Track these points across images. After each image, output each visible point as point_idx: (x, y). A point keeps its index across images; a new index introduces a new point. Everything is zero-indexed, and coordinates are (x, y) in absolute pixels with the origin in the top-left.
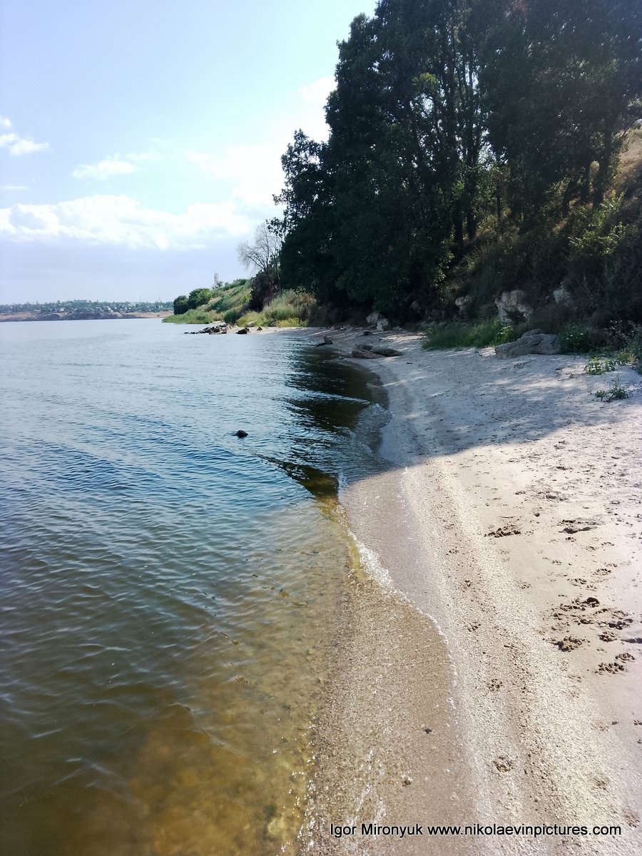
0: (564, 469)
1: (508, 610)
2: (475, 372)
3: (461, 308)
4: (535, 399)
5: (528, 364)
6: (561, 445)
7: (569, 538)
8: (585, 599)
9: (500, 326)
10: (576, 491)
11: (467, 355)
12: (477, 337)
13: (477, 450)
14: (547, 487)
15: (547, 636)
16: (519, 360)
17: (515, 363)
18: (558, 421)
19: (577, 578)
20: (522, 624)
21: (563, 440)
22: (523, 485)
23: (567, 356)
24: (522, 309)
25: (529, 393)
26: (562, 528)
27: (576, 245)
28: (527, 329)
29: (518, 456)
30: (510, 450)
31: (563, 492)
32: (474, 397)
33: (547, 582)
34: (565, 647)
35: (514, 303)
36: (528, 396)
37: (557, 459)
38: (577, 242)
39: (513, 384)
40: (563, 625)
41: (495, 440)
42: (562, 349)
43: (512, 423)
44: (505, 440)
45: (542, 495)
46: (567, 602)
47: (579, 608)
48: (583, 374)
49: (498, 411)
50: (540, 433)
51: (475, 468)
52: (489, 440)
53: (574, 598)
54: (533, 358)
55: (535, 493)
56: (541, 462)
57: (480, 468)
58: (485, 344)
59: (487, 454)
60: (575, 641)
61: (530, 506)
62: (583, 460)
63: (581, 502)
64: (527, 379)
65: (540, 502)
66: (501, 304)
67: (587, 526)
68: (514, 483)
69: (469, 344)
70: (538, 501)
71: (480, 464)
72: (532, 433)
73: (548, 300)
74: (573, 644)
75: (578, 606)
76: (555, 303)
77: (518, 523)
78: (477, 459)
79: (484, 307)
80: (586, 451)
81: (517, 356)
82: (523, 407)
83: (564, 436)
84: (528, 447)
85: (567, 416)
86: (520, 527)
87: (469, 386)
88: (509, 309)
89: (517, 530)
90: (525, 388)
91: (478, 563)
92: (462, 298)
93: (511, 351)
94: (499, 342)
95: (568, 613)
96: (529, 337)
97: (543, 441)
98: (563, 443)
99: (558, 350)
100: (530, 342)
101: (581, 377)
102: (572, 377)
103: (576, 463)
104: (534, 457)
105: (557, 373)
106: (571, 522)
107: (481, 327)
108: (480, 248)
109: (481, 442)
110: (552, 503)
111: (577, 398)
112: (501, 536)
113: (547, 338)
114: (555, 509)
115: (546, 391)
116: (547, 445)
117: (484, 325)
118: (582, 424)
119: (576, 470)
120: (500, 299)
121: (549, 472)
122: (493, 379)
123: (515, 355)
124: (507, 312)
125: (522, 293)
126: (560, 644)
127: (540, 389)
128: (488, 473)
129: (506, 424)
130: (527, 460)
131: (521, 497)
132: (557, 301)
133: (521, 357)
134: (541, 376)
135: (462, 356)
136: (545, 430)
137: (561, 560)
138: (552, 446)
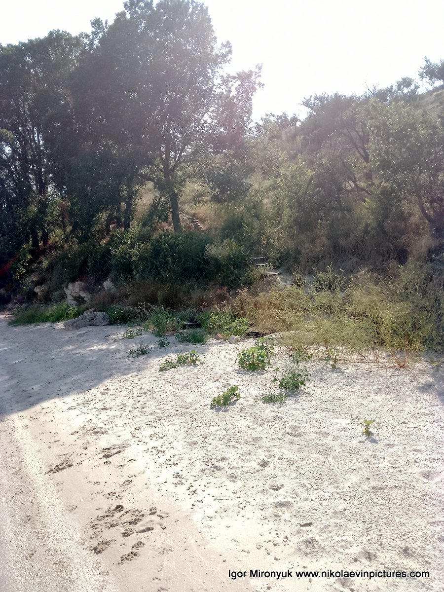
0: (106, 409)
1: (59, 532)
2: (48, 342)
3: (39, 294)
4: (90, 359)
5: (88, 334)
6: (105, 391)
7: (107, 462)
8: (114, 507)
9: (68, 307)
10: (113, 425)
11: (44, 329)
12: (51, 315)
13: (45, 404)
14: (94, 425)
15: (87, 545)
16: (81, 331)
17: (78, 333)
18: (104, 374)
19: (109, 492)
20: (69, 541)
21: (106, 388)
22: (77, 427)
23: (113, 326)
24: (83, 294)
25: (86, 355)
26: (102, 455)
27: (115, 253)
28: (87, 309)
29: (75, 404)
30: (70, 400)
31: (105, 427)
32: (46, 362)
33: (88, 501)
34: (98, 550)
35: (77, 290)
36: (85, 358)
37: (102, 402)
38: (116, 252)
39: (75, 349)
40: (98, 533)
41: (59, 394)
42: (110, 321)
43: (73, 379)
44: (67, 393)
45: (89, 432)
46: (101, 513)
47: (110, 516)
48: (122, 339)
49: (63, 372)
50: (92, 384)
51: (42, 418)
52: (55, 395)
53: (106, 509)
54: (91, 328)
55: (85, 431)
56: (91, 407)
57: (46, 418)
58: (57, 320)
59: (53, 406)
60: (106, 543)
61: (80, 442)
62: (119, 401)
63: (116, 432)
64: (86, 344)
65: (88, 437)
66: (68, 291)
67: (119, 450)
68: (70, 425)
69: (45, 320)
70: (87, 437)
71: (46, 415)
72: (87, 385)
73: (100, 289)
74: (104, 546)
75: (109, 514)
76: (105, 291)
77: (72, 457)
78: (44, 411)
79: (56, 293)
80: (122, 394)
81: (80, 328)
82: (81, 366)
83: (107, 384)
84: (82, 395)
85: (111, 370)
86: (73, 460)
87: (43, 353)
88: (74, 295)
89: (70, 464)
90: (83, 351)
91: (39, 498)
92: (40, 286)
93: (75, 325)
94: (67, 318)
95: (103, 522)
96: (88, 314)
97: (93, 391)
98: (107, 389)
99: (107, 322)
100: (88, 317)
101: (121, 341)
102: (115, 341)
103: (114, 404)
104: (87, 403)
105: (106, 339)
106: (109, 449)
107: (54, 307)
108: (51, 252)
109: (49, 397)
110: (96, 437)
111: (118, 356)
112: (57, 471)
113: (100, 315)
114: (98, 441)
115: (98, 352)
116: (95, 393)
117: (56, 306)
118: (120, 374)
119: (114, 409)
120: (67, 287)
121: (97, 413)
122: (62, 346)
123: (78, 327)
124: (73, 296)
125: (83, 284)
126: (95, 549)
127: (94, 351)
128: (52, 421)
129: (69, 380)
130: (81, 406)
131: (75, 436)
132: (106, 289)
133: (82, 329)
134: (95, 341)
135: (40, 329)
136: (95, 381)
137: (100, 480)
138: (99, 393)
